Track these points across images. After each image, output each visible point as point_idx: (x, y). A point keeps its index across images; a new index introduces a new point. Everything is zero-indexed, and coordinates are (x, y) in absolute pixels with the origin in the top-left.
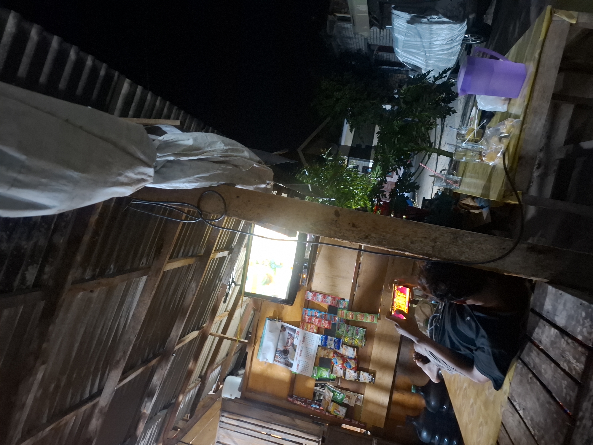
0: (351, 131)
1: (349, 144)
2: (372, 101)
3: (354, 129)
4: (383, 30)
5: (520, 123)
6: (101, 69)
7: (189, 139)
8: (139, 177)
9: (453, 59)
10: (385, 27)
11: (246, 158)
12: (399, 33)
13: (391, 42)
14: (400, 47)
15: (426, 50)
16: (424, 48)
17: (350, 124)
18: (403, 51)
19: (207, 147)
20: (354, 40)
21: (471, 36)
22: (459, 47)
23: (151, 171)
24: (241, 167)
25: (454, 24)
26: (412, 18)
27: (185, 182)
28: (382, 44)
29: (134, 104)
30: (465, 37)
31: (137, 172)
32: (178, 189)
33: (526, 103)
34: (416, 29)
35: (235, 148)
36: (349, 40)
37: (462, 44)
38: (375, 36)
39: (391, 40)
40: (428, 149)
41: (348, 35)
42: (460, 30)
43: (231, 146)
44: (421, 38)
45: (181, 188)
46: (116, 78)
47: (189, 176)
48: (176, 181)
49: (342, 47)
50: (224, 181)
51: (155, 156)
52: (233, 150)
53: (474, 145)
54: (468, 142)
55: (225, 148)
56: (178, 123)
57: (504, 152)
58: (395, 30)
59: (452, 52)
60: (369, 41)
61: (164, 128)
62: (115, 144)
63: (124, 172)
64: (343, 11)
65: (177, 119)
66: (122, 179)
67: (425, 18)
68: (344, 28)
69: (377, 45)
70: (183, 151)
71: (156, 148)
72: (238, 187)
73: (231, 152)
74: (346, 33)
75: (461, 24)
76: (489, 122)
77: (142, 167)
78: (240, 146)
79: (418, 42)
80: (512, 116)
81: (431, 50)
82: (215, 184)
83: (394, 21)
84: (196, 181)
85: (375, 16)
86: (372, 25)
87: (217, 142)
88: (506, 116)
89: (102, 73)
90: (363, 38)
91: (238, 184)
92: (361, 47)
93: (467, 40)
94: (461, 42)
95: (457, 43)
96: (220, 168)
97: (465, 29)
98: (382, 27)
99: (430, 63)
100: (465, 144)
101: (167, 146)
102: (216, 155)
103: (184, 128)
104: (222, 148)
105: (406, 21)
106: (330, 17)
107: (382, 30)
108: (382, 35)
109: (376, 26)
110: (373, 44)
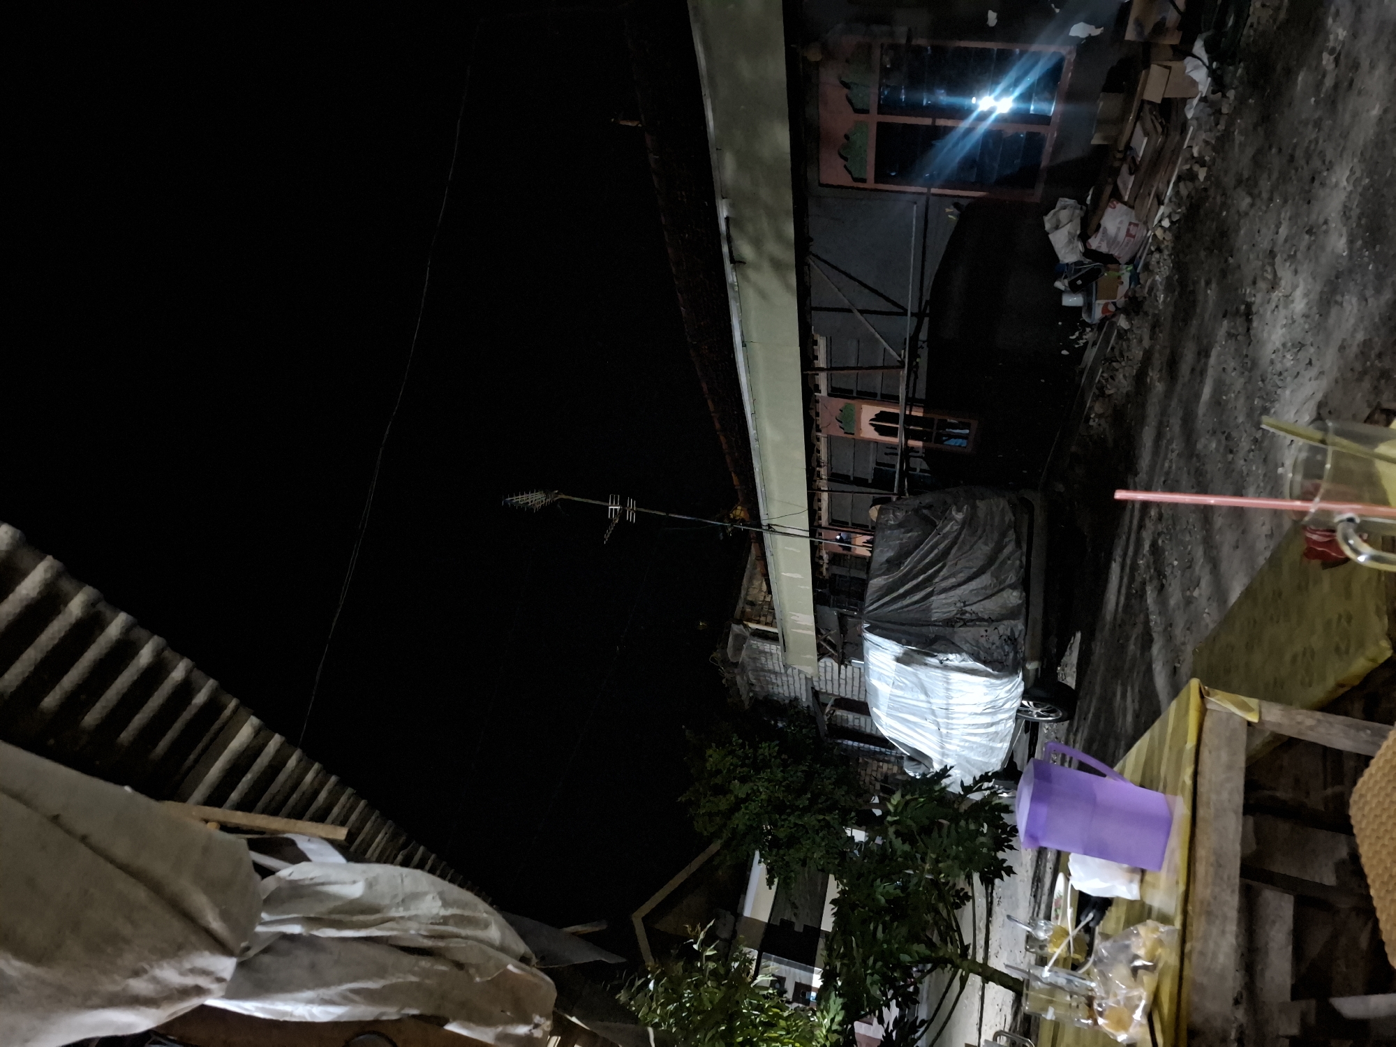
0: (770, 883)
1: (764, 917)
2: (821, 817)
3: (776, 880)
4: (846, 667)
5: (1176, 939)
6: (199, 691)
7: (354, 882)
8: (190, 981)
9: (1002, 748)
10: (850, 662)
11: (492, 946)
12: (879, 679)
13: (863, 692)
14: (882, 707)
15: (939, 720)
16: (935, 716)
17: (768, 864)
18: (889, 715)
19: (398, 905)
20: (785, 678)
21: (1035, 705)
22: (1011, 724)
23: (226, 966)
24: (472, 971)
25: (996, 677)
26: (905, 654)
27: (310, 1002)
28: (843, 695)
29: (248, 777)
30: (1022, 705)
31: (187, 965)
32: (287, 1019)
33: (1182, 888)
34: (916, 675)
35: (467, 913)
36: (773, 676)
37: (1017, 718)
38: (829, 677)
39: (863, 688)
40: (958, 961)
41: (771, 667)
42: (1010, 690)
43: (458, 907)
44: (926, 694)
45: (295, 1017)
46: (227, 712)
47: (326, 984)
48: (289, 996)
49: (757, 689)
50: (417, 1008)
51: (254, 919)
52: (462, 920)
53: (1071, 978)
54: (1056, 969)
55: (443, 912)
56: (341, 834)
57: (1148, 1010)
58: (871, 671)
59: (996, 733)
60: (815, 684)
61: (303, 844)
62: (156, 888)
63: (152, 967)
64: (763, 619)
65: (343, 824)
66: (139, 986)
67: (934, 656)
68: (765, 653)
69: (832, 694)
70: (331, 912)
71: (264, 897)
72: (452, 1027)
73: (456, 925)
74: (766, 661)
75: (1011, 678)
76: (1101, 918)
77: (207, 953)
78: (482, 909)
79: (922, 701)
80: (1154, 914)
81: (950, 721)
82: (390, 1013)
83: (868, 653)
84: (344, 999)
85: (829, 637)
86: (822, 654)
87: (425, 894)
88: (1139, 913)
89: (200, 698)
90: (802, 676)
91: (455, 1019)
92: (798, 694)
93: (1027, 711)
94: (1013, 713)
95: (1006, 716)
96: (416, 969)
97: (1021, 689)
98: (843, 661)
99: (949, 750)
100: (1050, 971)
101: (297, 892)
102: (412, 932)
103: (352, 851)
104: (435, 911)
105: (893, 657)
106: (736, 628)
107: (843, 667)
108: (843, 676)
109: (831, 656)
110: (824, 691)
